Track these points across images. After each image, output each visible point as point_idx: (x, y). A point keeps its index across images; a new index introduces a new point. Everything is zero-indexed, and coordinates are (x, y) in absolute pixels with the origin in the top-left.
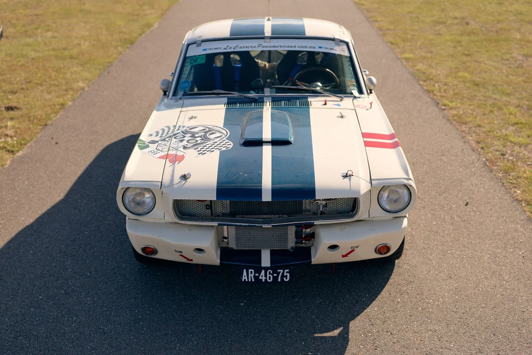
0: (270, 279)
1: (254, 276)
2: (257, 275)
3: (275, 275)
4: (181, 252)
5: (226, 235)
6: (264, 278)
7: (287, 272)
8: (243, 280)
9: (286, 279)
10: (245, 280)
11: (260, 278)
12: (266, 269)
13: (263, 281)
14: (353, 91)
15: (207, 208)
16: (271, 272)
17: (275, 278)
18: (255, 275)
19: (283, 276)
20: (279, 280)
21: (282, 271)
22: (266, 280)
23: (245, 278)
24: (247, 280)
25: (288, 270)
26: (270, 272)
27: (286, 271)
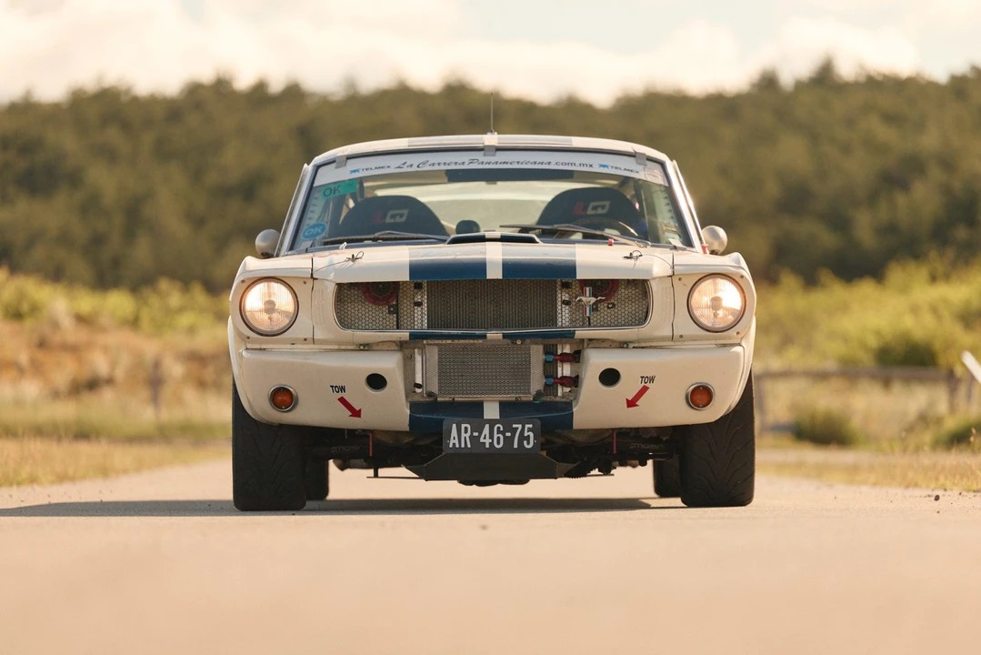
0: (498, 443)
1: (471, 437)
2: (476, 434)
3: (508, 434)
4: (343, 389)
5: (419, 381)
6: (488, 441)
7: (529, 430)
8: (451, 446)
9: (528, 443)
10: (454, 444)
11: (482, 440)
12: (492, 423)
13: (487, 446)
14: (671, 240)
15: (390, 312)
16: (502, 429)
17: (509, 441)
18: (472, 433)
19: (522, 438)
20: (516, 446)
21: (520, 426)
22: (491, 444)
23: (453, 441)
24: (457, 446)
25: (531, 426)
26: (499, 428)
27: (527, 426)
